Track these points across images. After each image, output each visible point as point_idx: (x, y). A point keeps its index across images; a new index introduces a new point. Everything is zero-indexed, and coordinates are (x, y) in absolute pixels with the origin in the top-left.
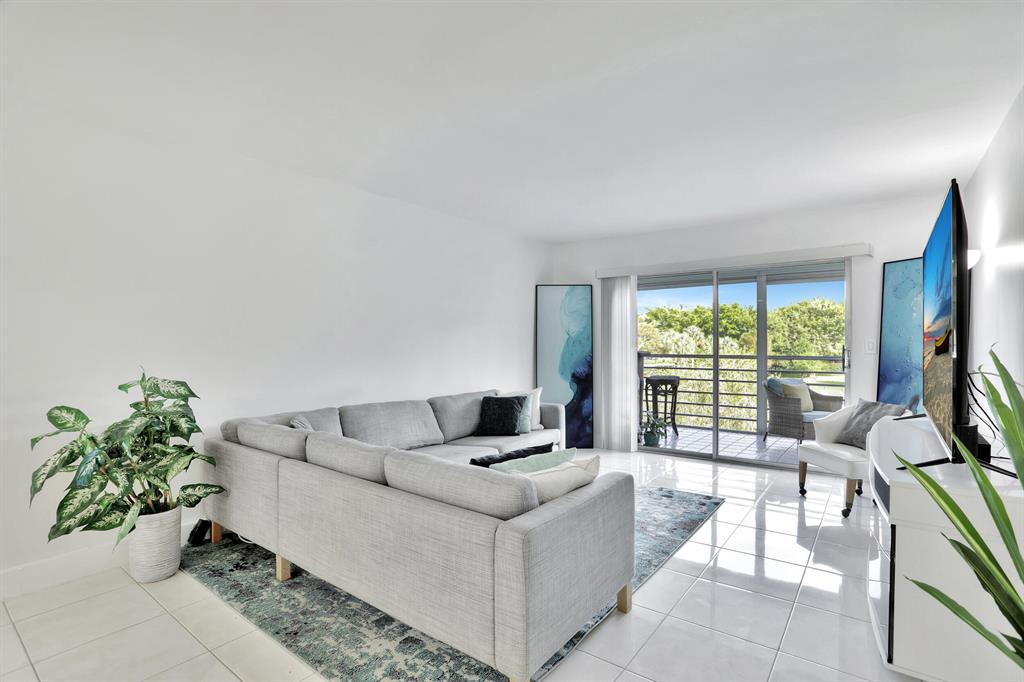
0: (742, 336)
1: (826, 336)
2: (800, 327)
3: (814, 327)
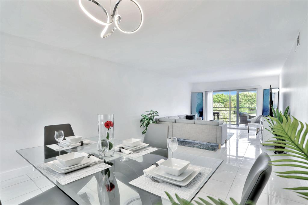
0: (225, 103)
1: (249, 103)
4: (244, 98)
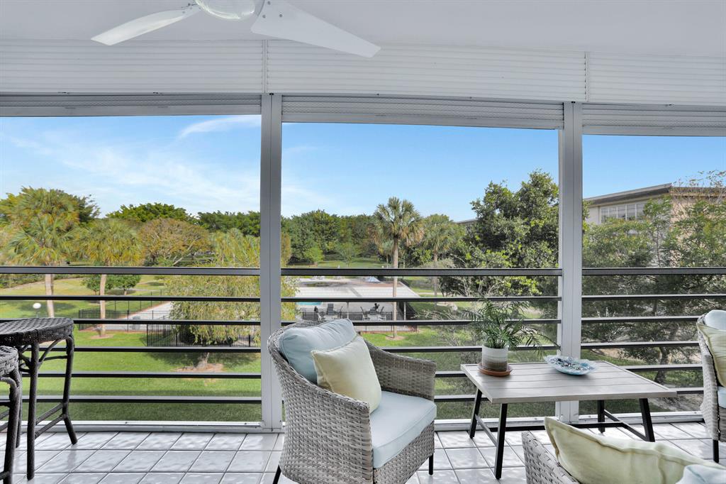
2: (308, 231)
3: (316, 231)
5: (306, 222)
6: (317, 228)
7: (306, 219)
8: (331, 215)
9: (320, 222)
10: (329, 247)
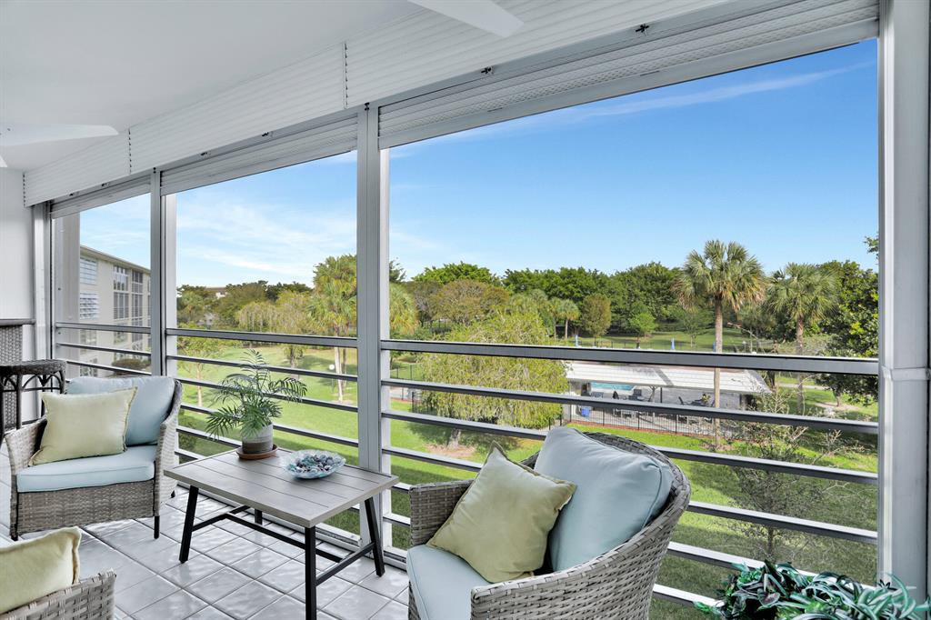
1: (659, 299)
2: (637, 291)
3: (649, 291)
4: (646, 284)
5: (635, 280)
6: (649, 287)
7: (635, 276)
8: (671, 269)
9: (655, 279)
10: (668, 313)
